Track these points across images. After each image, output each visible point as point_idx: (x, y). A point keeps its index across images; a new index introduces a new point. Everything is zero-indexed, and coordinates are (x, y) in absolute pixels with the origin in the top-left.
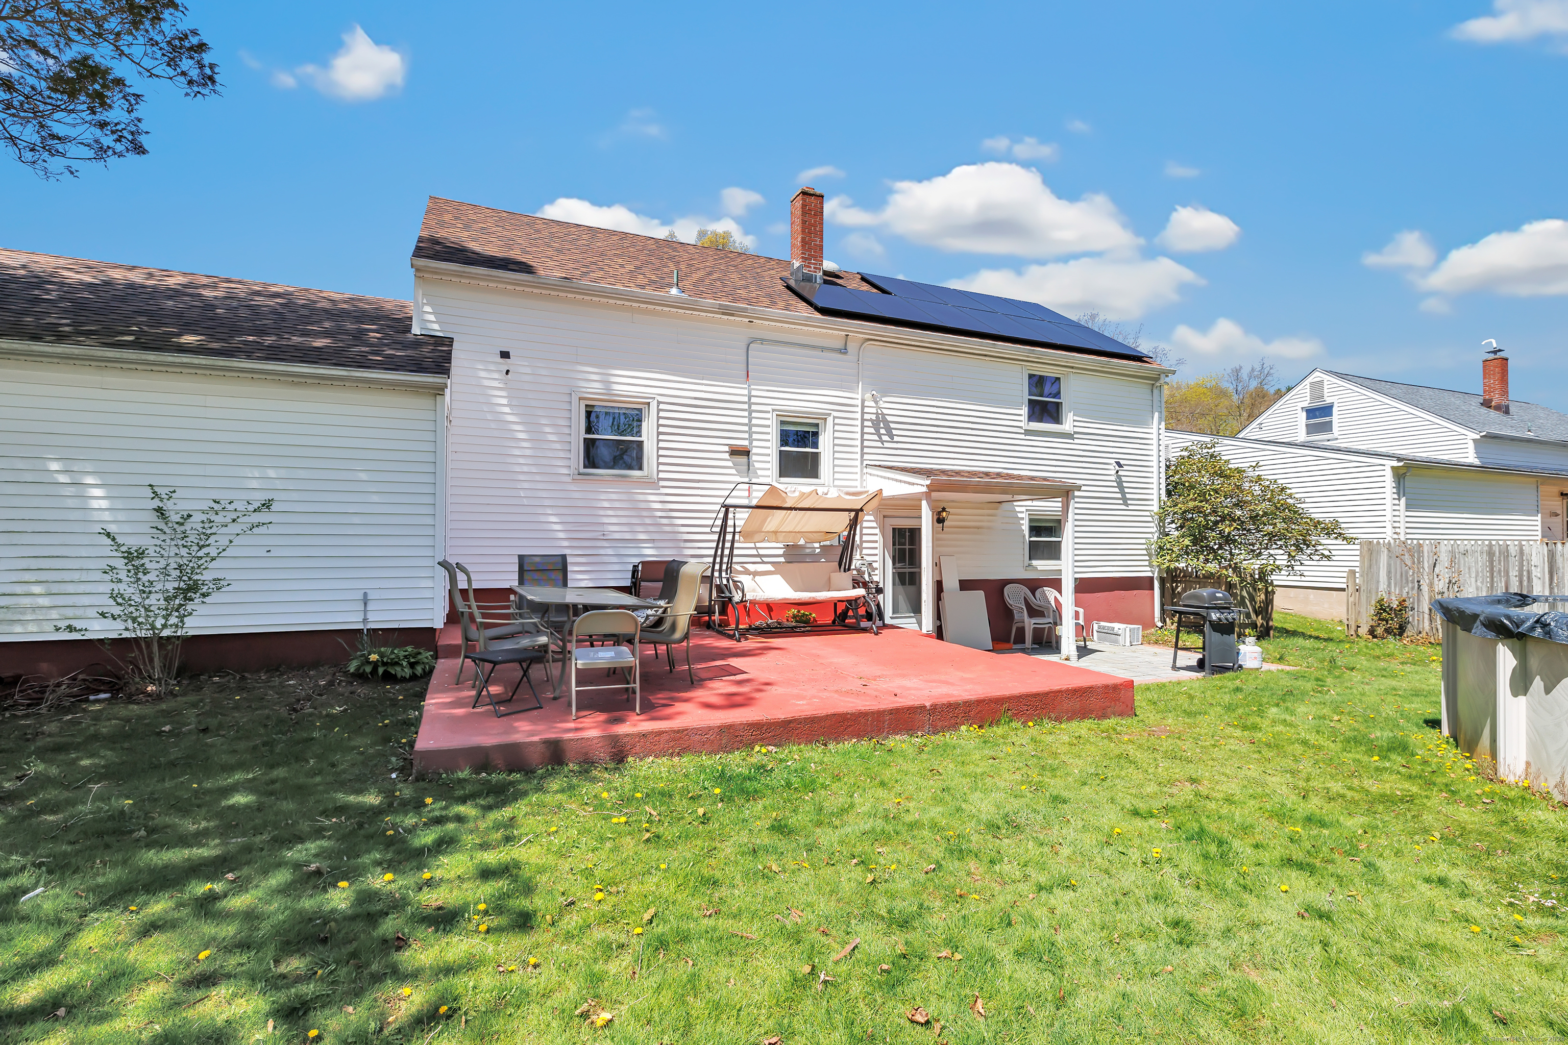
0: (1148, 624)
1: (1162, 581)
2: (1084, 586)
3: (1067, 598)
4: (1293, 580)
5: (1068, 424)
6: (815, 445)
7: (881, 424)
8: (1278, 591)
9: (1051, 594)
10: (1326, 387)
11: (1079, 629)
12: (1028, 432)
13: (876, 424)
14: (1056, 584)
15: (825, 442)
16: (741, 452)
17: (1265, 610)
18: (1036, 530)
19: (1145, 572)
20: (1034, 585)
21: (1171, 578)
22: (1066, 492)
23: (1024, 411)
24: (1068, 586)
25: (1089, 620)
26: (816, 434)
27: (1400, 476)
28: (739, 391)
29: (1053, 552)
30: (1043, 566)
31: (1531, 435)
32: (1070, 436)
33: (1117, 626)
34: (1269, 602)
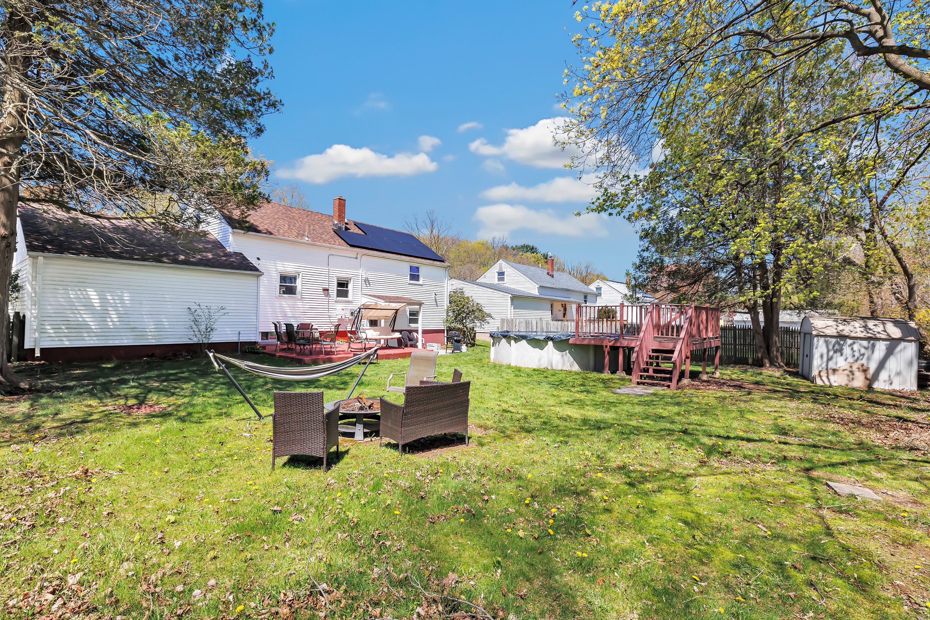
0: (442, 344)
1: (447, 330)
2: (425, 332)
3: (420, 336)
4: (482, 331)
5: (421, 282)
6: (347, 287)
7: (367, 281)
8: (477, 334)
9: (415, 334)
11: (423, 344)
12: (409, 284)
13: (365, 281)
14: (417, 331)
15: (350, 286)
16: (326, 290)
17: (474, 339)
18: (411, 314)
19: (442, 328)
20: (410, 332)
21: (450, 329)
22: (420, 304)
23: (409, 277)
24: (420, 332)
25: (426, 342)
26: (347, 284)
27: (512, 299)
28: (325, 270)
29: (416, 321)
30: (413, 325)
31: (554, 286)
32: (422, 285)
33: (434, 344)
34: (475, 336)
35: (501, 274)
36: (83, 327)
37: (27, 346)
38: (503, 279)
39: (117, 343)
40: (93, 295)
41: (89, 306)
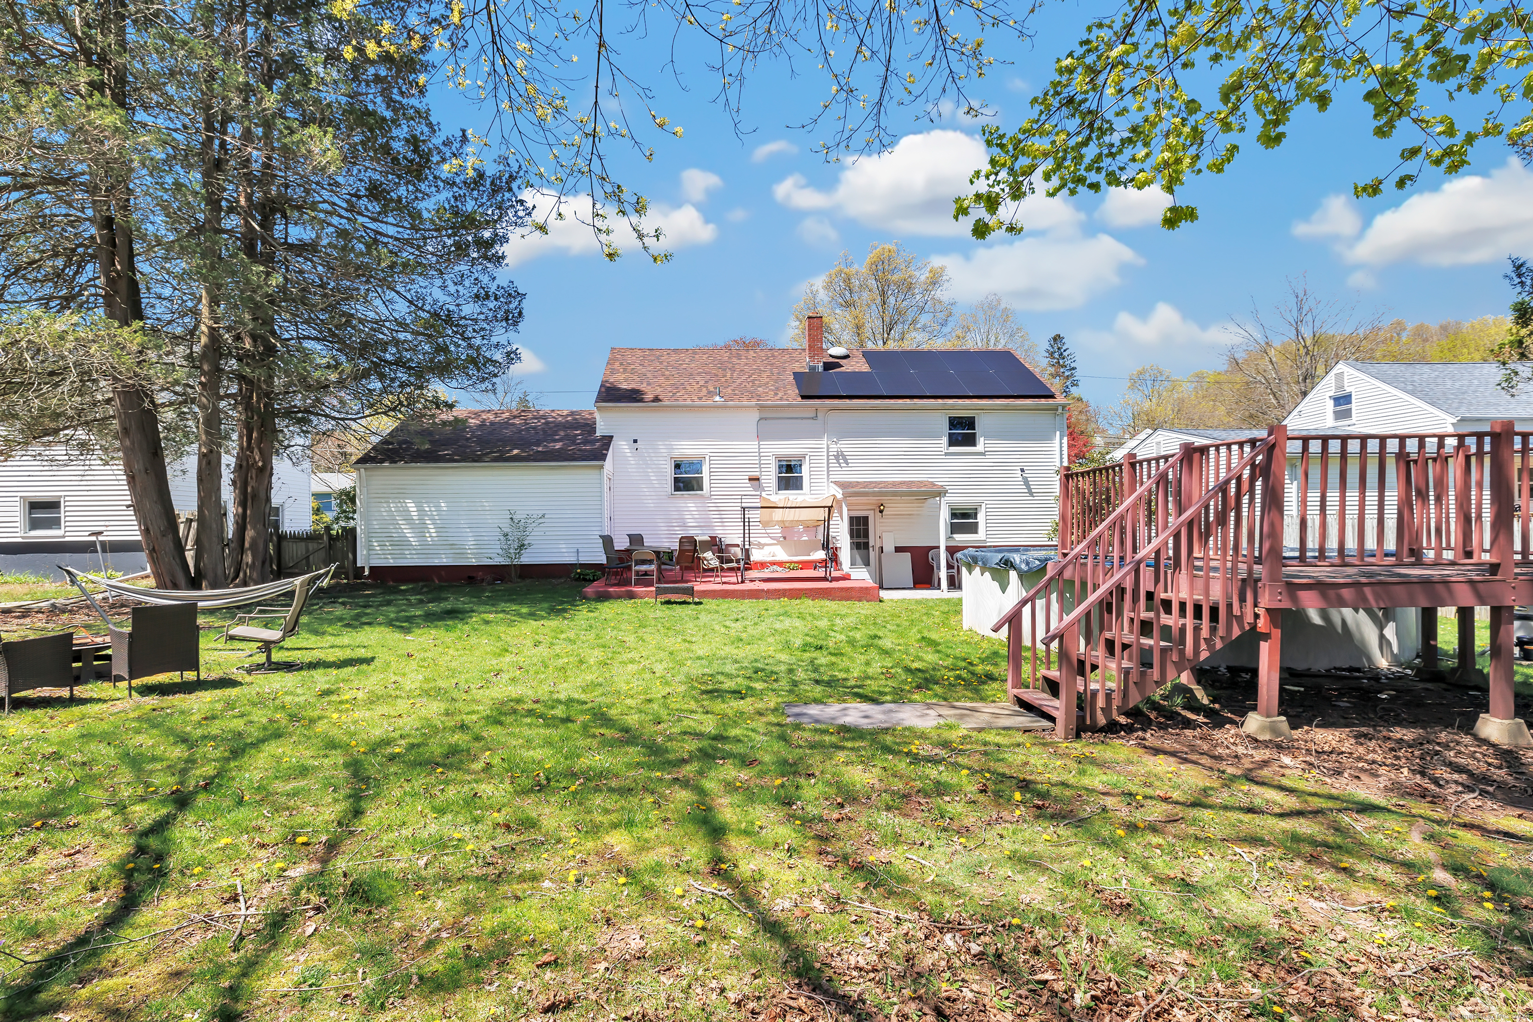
5: (979, 448)
6: (800, 472)
7: (840, 456)
10: (1346, 378)
12: (947, 454)
13: (837, 457)
15: (805, 469)
16: (755, 479)
18: (956, 515)
23: (944, 441)
26: (800, 466)
28: (753, 446)
29: (971, 529)
30: (962, 537)
32: (982, 454)
35: (1342, 400)
36: (403, 543)
37: (359, 565)
38: (1347, 414)
39: (436, 562)
40: (411, 506)
41: (409, 520)
